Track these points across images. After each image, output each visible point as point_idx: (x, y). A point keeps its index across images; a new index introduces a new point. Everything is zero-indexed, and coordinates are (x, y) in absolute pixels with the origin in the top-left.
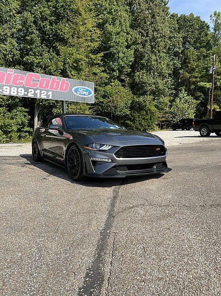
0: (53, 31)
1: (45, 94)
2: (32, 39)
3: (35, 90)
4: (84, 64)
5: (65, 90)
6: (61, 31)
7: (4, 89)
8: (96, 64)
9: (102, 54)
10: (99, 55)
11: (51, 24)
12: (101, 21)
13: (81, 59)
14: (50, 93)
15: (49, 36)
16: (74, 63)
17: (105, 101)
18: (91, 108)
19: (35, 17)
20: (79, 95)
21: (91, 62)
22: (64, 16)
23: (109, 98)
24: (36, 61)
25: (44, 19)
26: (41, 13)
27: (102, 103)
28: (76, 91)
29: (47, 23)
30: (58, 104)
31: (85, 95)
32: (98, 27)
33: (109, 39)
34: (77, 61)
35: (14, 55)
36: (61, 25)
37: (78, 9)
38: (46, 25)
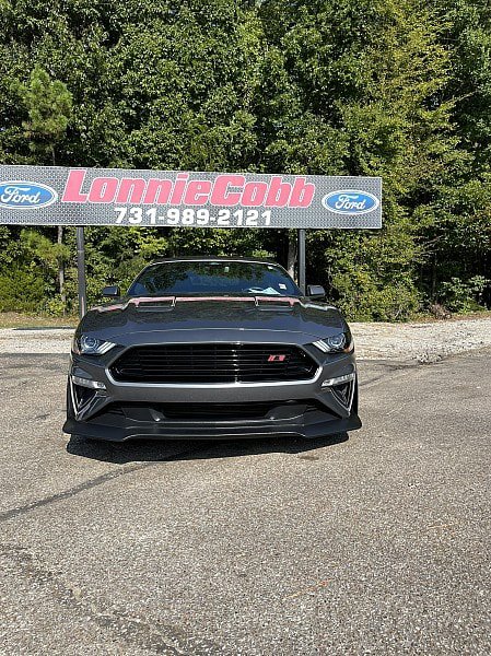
0: (328, 76)
1: (256, 216)
2: (281, 105)
3: (233, 210)
4: (403, 138)
5: (303, 204)
6: (346, 73)
7: (169, 215)
8: (436, 132)
9: (451, 105)
10: (444, 107)
11: (324, 62)
12: (450, 25)
13: (393, 127)
14: (267, 214)
15: (320, 88)
16: (376, 138)
17: (461, 220)
18: (421, 242)
19: (288, 54)
20: (341, 213)
21: (423, 129)
22: (355, 37)
23: (471, 212)
24: (290, 149)
25: (307, 54)
26: (301, 43)
27: (451, 226)
28: (331, 202)
29: (314, 60)
30: (338, 238)
31: (355, 209)
32: (443, 43)
33: (474, 65)
34: (383, 133)
35: (245, 144)
36: (347, 59)
37: (388, 12)
38: (311, 66)
